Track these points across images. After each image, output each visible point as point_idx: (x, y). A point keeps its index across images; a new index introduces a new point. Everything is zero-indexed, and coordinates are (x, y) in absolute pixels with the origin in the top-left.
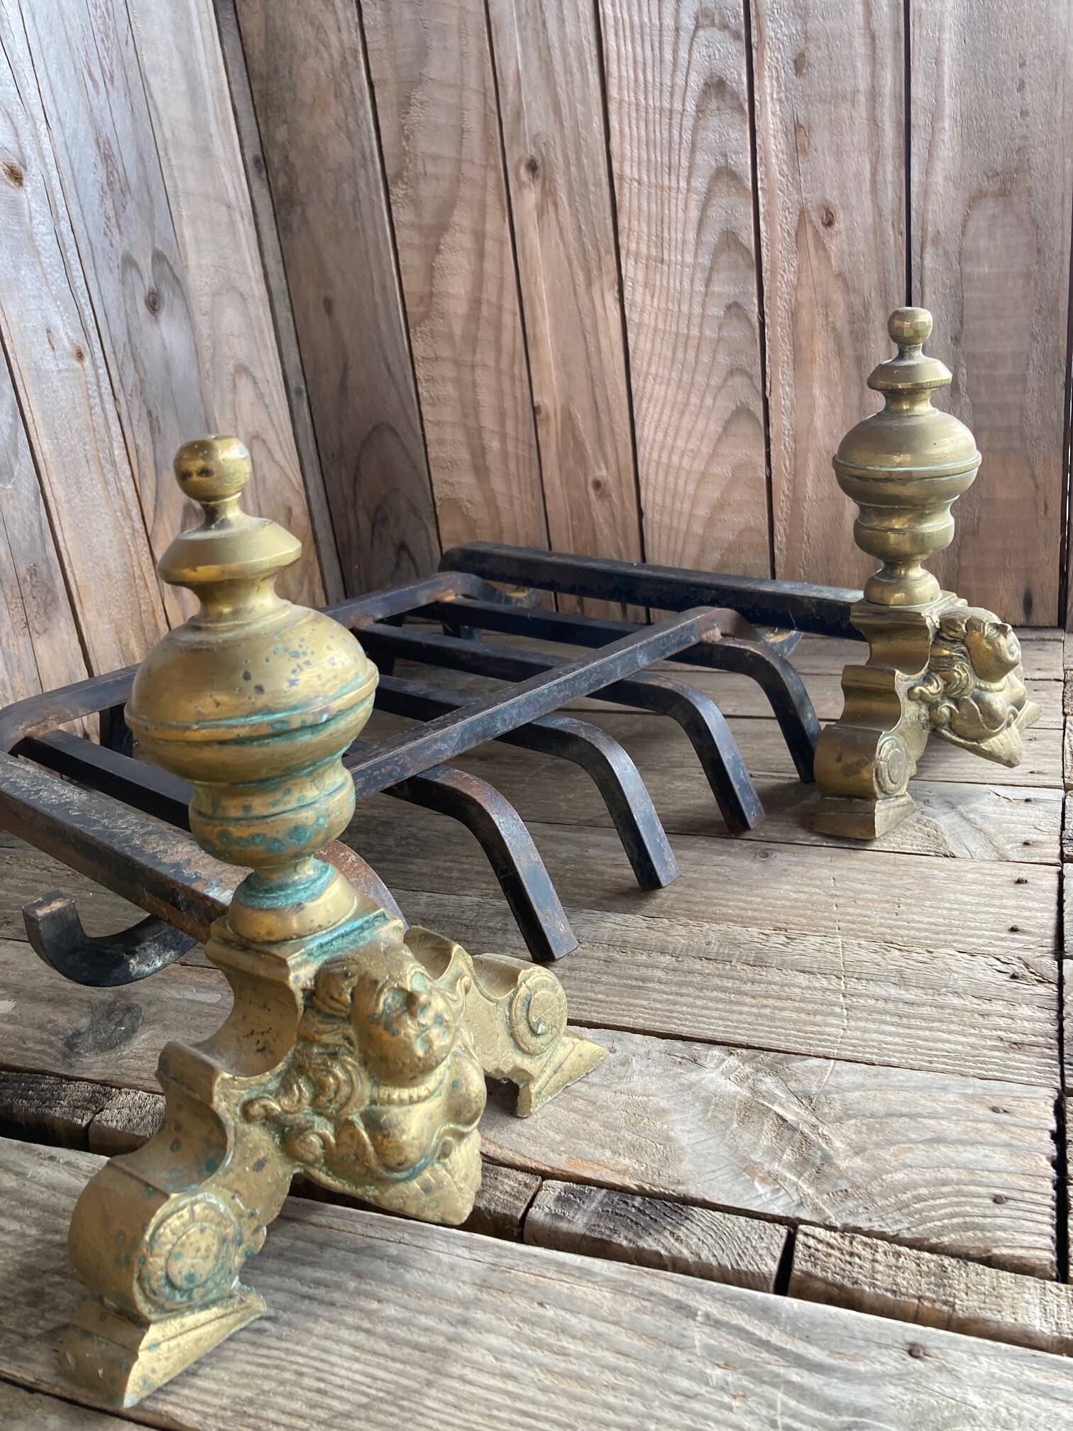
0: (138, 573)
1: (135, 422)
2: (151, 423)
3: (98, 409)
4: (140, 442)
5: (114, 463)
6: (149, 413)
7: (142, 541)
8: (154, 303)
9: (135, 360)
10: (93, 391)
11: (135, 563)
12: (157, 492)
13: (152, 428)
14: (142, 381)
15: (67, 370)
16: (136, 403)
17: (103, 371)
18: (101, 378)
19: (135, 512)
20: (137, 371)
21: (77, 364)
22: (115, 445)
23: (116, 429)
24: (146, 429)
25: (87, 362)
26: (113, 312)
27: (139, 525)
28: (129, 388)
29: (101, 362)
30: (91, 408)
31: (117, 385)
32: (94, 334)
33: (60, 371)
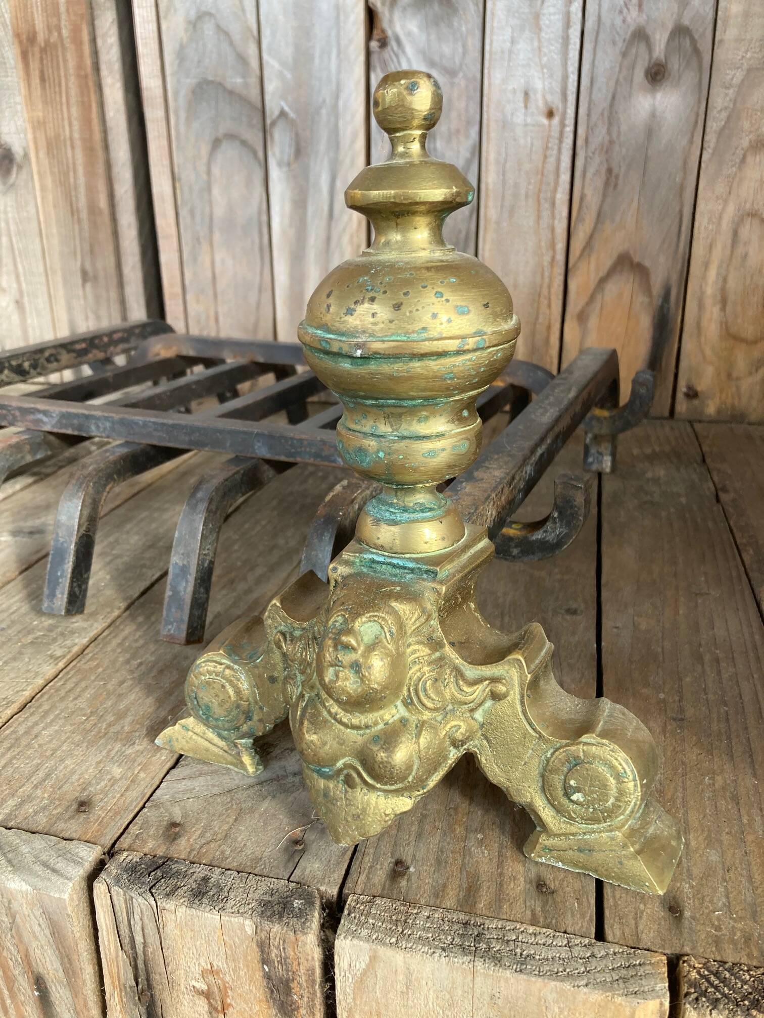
0: (545, 291)
1: (589, 175)
2: (608, 179)
3: (552, 160)
4: (589, 192)
5: (553, 204)
6: (610, 171)
7: (560, 270)
8: (656, 74)
9: (610, 124)
10: (553, 144)
11: (545, 285)
12: (591, 237)
13: (607, 184)
14: (611, 142)
15: (533, 125)
16: (597, 160)
17: (569, 129)
18: (566, 135)
19: (561, 246)
20: (609, 132)
21: (545, 121)
22: (560, 190)
23: (565, 177)
24: (599, 182)
25: (556, 120)
26: (601, 81)
27: (561, 257)
28: (592, 147)
29: (570, 121)
30: (545, 157)
31: (580, 142)
32: (572, 98)
33: (526, 125)
